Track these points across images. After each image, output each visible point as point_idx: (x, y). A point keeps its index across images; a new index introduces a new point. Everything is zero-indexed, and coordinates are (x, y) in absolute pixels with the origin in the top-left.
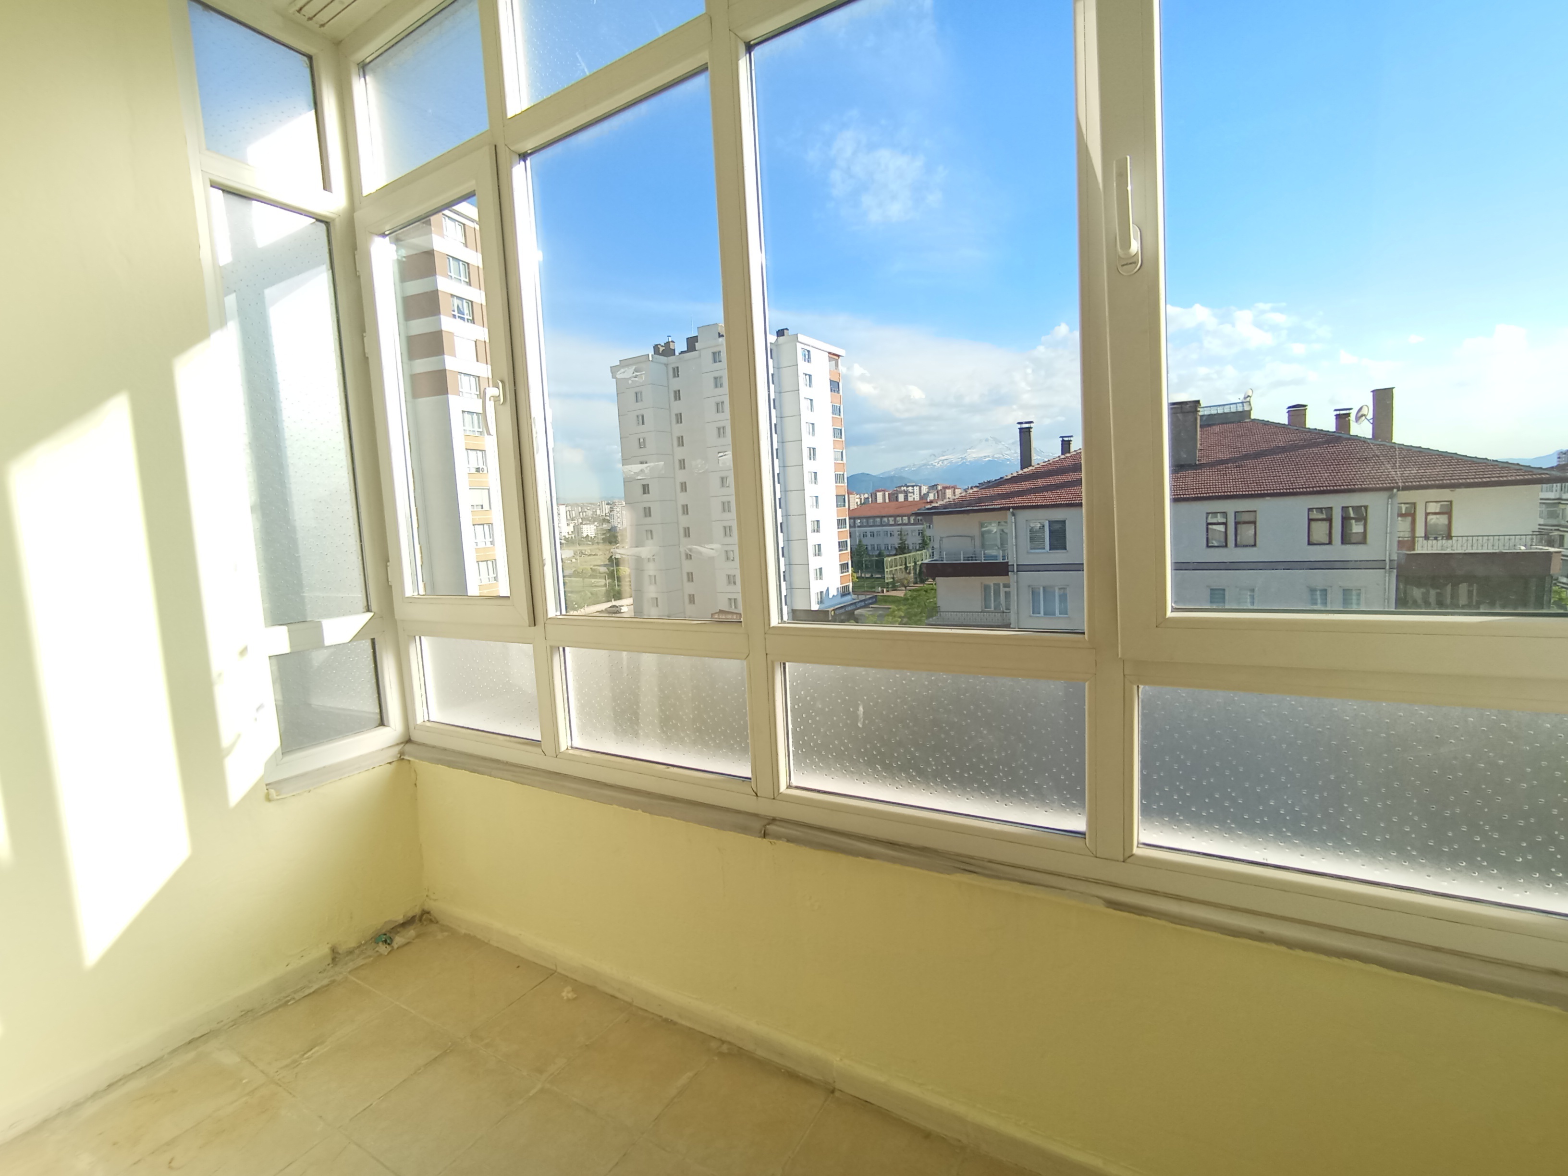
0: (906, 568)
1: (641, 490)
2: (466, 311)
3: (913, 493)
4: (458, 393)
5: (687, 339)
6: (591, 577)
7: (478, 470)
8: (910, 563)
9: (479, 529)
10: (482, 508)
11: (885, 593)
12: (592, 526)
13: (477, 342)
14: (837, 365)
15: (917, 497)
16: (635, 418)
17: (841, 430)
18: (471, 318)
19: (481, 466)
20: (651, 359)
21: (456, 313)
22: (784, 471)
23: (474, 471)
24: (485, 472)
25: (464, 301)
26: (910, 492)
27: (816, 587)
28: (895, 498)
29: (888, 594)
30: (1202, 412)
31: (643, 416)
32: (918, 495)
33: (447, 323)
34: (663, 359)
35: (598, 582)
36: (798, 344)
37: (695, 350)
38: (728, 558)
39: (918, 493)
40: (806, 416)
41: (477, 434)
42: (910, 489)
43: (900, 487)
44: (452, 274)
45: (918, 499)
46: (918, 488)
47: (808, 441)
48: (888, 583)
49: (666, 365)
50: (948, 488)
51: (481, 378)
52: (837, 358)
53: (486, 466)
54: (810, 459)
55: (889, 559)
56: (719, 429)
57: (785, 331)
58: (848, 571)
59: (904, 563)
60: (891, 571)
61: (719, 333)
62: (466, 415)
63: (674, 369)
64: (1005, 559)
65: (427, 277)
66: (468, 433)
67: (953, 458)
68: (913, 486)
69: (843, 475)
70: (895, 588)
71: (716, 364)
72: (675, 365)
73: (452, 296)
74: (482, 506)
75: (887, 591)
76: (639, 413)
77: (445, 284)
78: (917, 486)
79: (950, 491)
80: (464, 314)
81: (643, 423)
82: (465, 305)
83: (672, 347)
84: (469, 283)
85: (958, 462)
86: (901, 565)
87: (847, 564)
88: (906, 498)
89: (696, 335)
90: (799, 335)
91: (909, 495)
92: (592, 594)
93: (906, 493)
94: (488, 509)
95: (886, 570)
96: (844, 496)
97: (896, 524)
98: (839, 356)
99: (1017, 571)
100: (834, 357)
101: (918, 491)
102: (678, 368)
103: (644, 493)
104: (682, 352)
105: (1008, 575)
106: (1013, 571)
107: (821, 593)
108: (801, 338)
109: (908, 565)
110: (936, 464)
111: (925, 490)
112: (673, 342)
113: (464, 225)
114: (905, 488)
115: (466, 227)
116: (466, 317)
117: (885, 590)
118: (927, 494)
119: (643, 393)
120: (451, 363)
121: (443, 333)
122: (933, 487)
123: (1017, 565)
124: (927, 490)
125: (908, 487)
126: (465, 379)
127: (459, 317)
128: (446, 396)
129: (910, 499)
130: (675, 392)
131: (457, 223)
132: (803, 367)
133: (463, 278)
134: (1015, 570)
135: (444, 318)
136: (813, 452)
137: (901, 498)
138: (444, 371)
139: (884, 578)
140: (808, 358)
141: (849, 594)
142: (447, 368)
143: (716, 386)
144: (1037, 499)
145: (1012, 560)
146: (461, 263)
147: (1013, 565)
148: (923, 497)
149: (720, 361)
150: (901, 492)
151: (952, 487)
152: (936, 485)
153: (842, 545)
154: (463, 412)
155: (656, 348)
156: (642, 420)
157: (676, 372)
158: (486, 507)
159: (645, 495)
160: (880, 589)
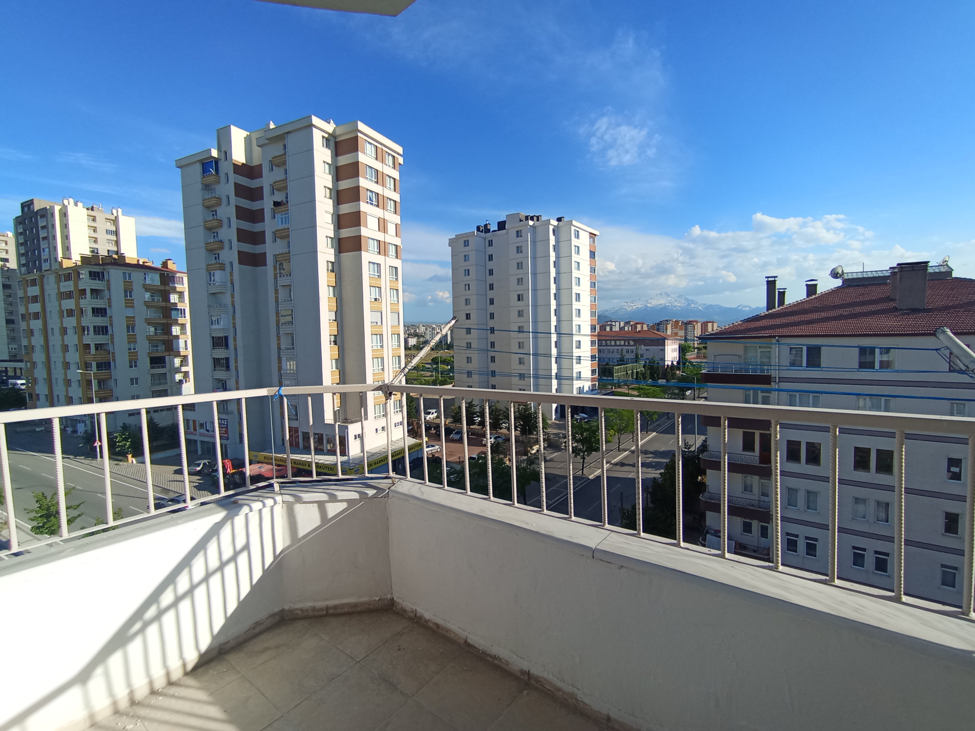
0: (627, 373)
1: (465, 317)
2: (374, 200)
3: (615, 326)
4: (367, 251)
5: (498, 223)
6: (422, 370)
7: (376, 299)
8: (629, 371)
9: (374, 336)
10: (377, 324)
11: (614, 390)
12: (414, 339)
13: (380, 219)
14: (594, 241)
15: (617, 329)
16: (464, 271)
17: (595, 283)
18: (377, 204)
19: (378, 297)
20: (476, 234)
21: (368, 201)
22: (559, 308)
23: (373, 300)
24: (380, 301)
25: (374, 193)
26: (614, 326)
27: (577, 384)
28: (604, 329)
29: (615, 390)
30: (930, 270)
31: (469, 270)
32: (618, 328)
33: (364, 207)
34: (483, 234)
35: (425, 374)
36: (572, 227)
37: (505, 229)
38: (520, 363)
39: (618, 326)
40: (575, 274)
41: (376, 277)
42: (613, 323)
43: (607, 322)
44: (368, 177)
45: (618, 330)
46: (618, 323)
47: (575, 289)
48: (615, 383)
49: (485, 239)
50: (639, 324)
51: (380, 242)
52: (594, 236)
53: (381, 297)
54: (576, 301)
55: (617, 368)
56: (518, 279)
57: (562, 218)
58: (596, 375)
59: (625, 370)
60: (618, 375)
61: (520, 219)
62: (371, 265)
63: (489, 241)
64: (769, 373)
65: (353, 178)
66: (371, 276)
67: (639, 305)
68: (615, 322)
69: (595, 312)
70: (619, 387)
71: (518, 238)
72: (490, 239)
73: (367, 190)
74: (377, 322)
75: (615, 388)
76: (467, 268)
77: (364, 183)
78: (618, 322)
79: (640, 325)
80: (373, 201)
81: (469, 275)
82: (374, 195)
83: (488, 228)
84: (377, 182)
85: (642, 308)
86: (624, 372)
87: (596, 369)
88: (611, 329)
89: (505, 220)
90: (573, 221)
91: (613, 327)
92: (425, 381)
93: (611, 326)
94: (380, 325)
95: (615, 375)
96: (595, 325)
97: (616, 345)
98: (595, 235)
99: (779, 382)
100: (592, 235)
101: (618, 325)
102: (492, 240)
103: (467, 319)
104: (493, 231)
105: (771, 384)
106: (776, 382)
107: (580, 388)
108: (574, 223)
109: (628, 372)
110: (628, 308)
111: (622, 324)
112: (489, 224)
113: (376, 147)
114: (610, 323)
115: (378, 148)
116: (374, 203)
117: (613, 387)
118: (624, 327)
119: (470, 256)
120: (364, 232)
121: (361, 212)
122: (627, 323)
123: (779, 378)
124: (623, 324)
125: (612, 322)
126: (371, 242)
127: (370, 203)
128: (360, 252)
129: (614, 330)
130: (489, 256)
131: (372, 145)
132: (574, 242)
133: (373, 179)
134: (777, 381)
135: (362, 204)
136: (578, 296)
137: (608, 329)
138: (360, 236)
139: (613, 380)
140: (577, 237)
141: (596, 389)
142: (362, 234)
143: (518, 252)
144: (796, 330)
145: (774, 374)
146: (373, 170)
147: (776, 377)
148: (621, 329)
149: (521, 236)
150: (608, 325)
151: (641, 323)
152: (629, 322)
153: (593, 357)
154: (369, 262)
155: (478, 228)
156: (467, 272)
157: (491, 243)
158: (379, 324)
159: (468, 320)
160: (610, 386)
